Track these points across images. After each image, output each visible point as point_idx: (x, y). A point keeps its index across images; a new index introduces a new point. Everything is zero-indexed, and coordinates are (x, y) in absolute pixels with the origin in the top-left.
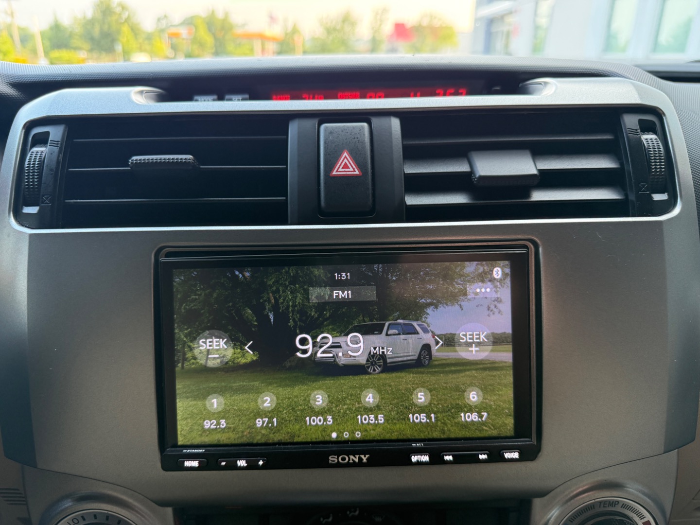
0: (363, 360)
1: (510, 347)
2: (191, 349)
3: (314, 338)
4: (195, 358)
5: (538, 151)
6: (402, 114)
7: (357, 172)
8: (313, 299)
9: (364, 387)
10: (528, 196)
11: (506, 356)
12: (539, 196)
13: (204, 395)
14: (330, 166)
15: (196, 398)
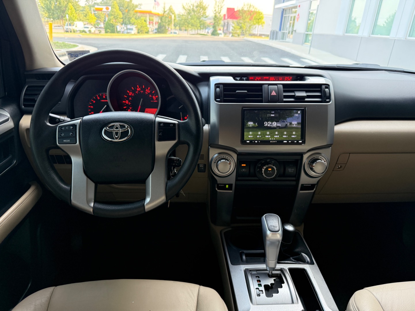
0: (276, 127)
1: (300, 125)
2: (247, 124)
3: (268, 123)
4: (248, 125)
5: (307, 91)
6: (283, 85)
7: (276, 94)
8: (268, 116)
9: (276, 131)
10: (305, 99)
11: (300, 126)
12: (306, 100)
13: (249, 132)
14: (271, 93)
15: (247, 132)
